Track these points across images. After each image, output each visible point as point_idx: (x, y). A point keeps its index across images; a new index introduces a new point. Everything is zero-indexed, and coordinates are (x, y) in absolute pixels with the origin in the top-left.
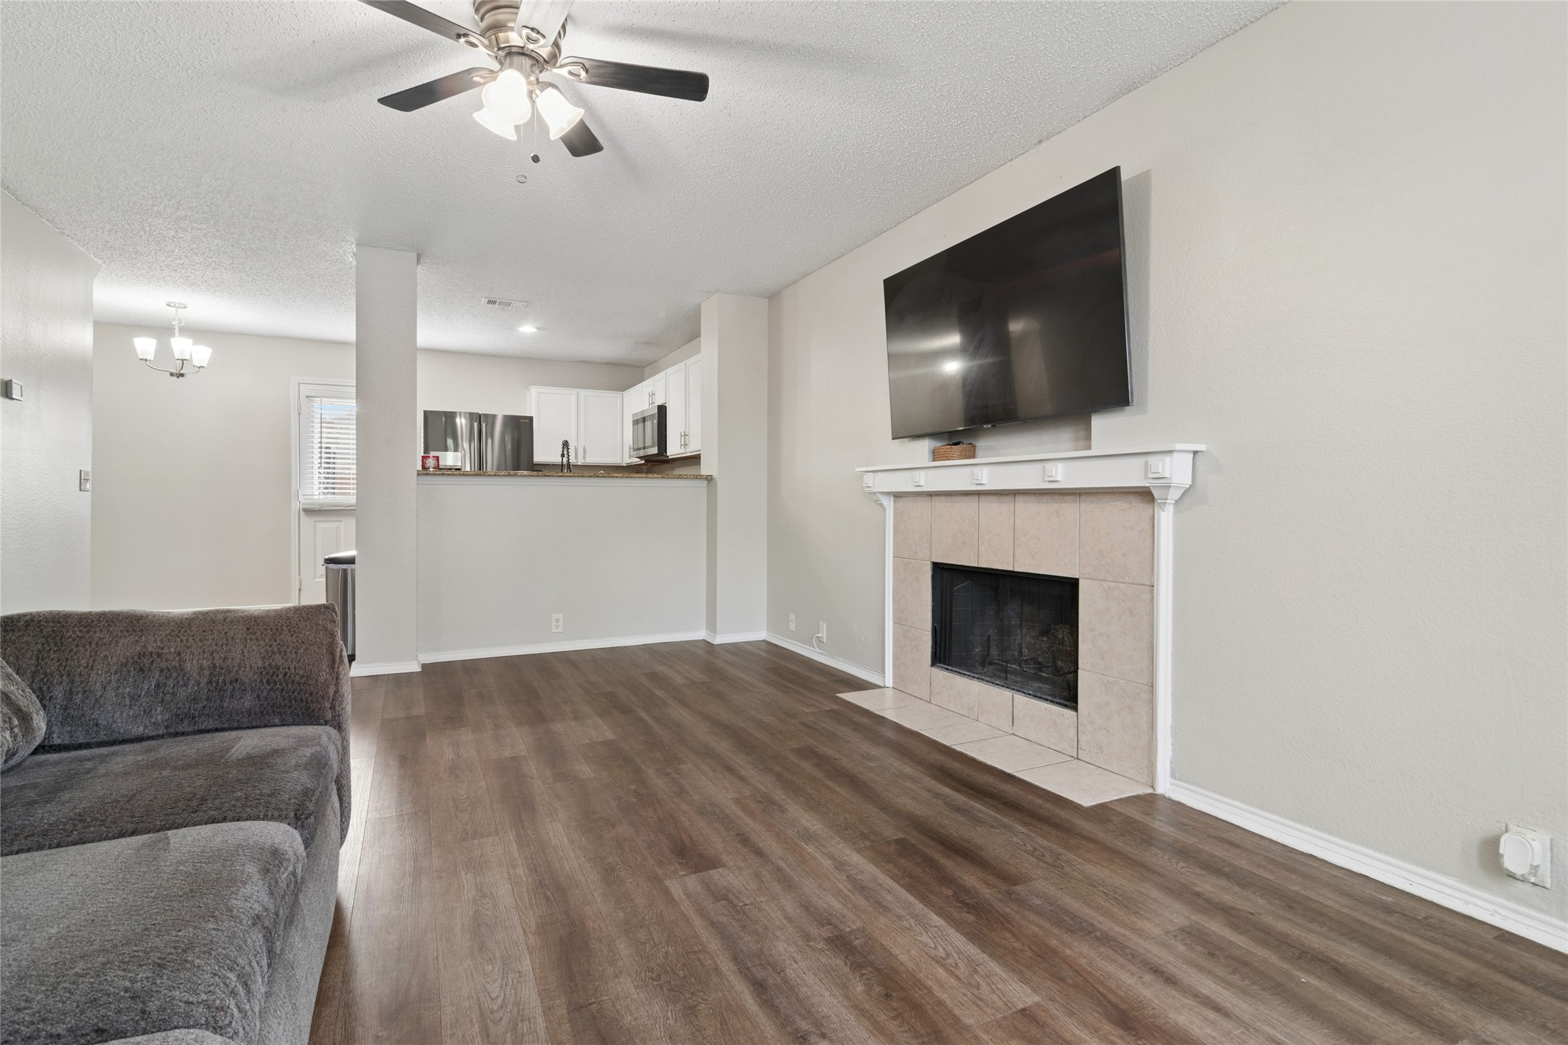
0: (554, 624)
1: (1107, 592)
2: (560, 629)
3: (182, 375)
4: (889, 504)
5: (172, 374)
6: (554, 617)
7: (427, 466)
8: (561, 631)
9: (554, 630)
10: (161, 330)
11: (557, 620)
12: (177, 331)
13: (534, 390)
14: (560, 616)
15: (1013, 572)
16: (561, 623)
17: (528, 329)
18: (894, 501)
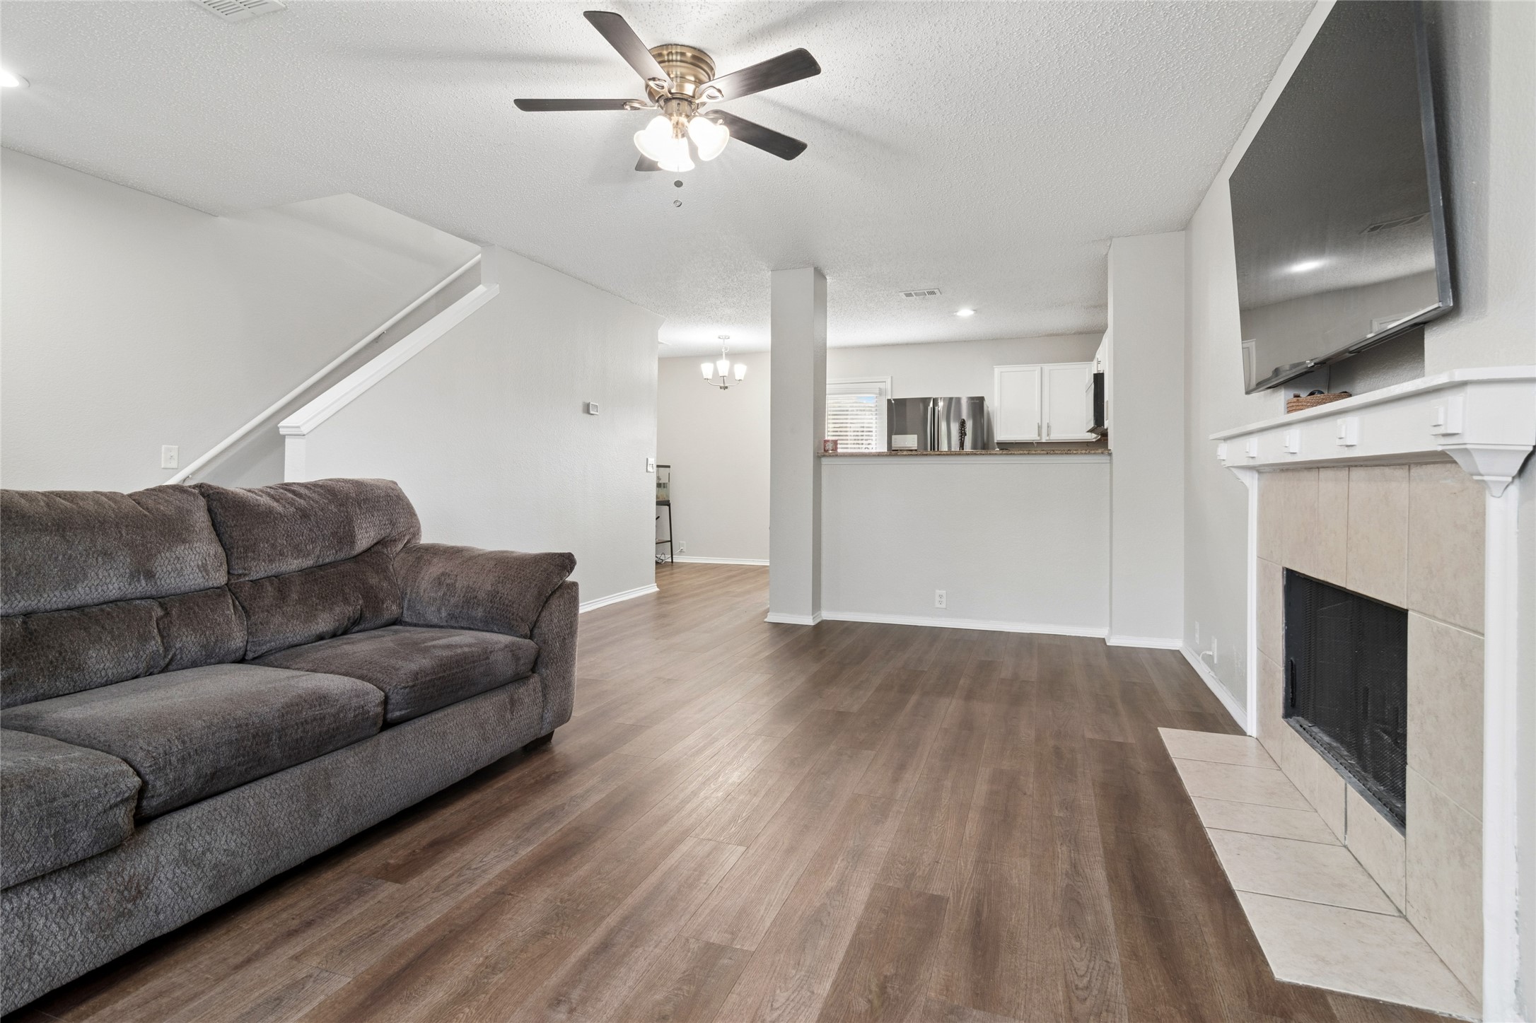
0: (937, 599)
1: (1435, 638)
2: (943, 606)
3: (726, 387)
4: (1252, 482)
5: (721, 388)
6: (938, 592)
7: (827, 448)
8: (945, 607)
9: (938, 605)
10: (713, 355)
11: (941, 596)
12: (724, 355)
13: (997, 370)
14: (943, 592)
15: (1345, 588)
16: (944, 600)
17: (965, 312)
18: (1258, 479)
